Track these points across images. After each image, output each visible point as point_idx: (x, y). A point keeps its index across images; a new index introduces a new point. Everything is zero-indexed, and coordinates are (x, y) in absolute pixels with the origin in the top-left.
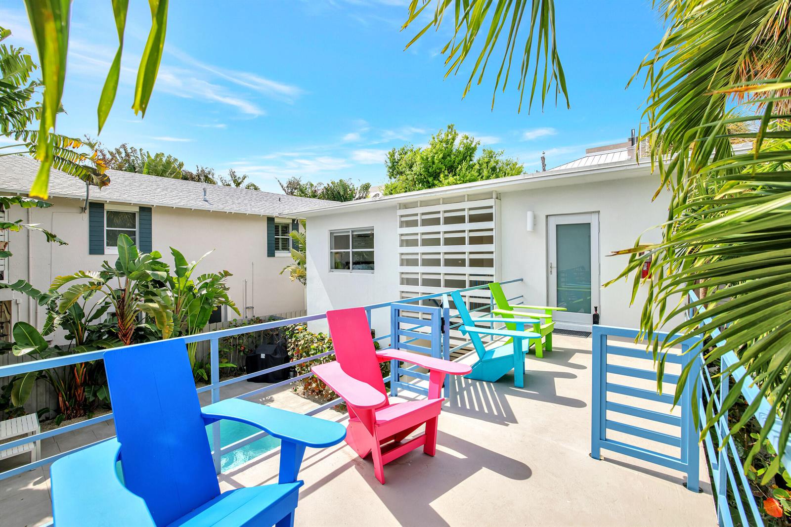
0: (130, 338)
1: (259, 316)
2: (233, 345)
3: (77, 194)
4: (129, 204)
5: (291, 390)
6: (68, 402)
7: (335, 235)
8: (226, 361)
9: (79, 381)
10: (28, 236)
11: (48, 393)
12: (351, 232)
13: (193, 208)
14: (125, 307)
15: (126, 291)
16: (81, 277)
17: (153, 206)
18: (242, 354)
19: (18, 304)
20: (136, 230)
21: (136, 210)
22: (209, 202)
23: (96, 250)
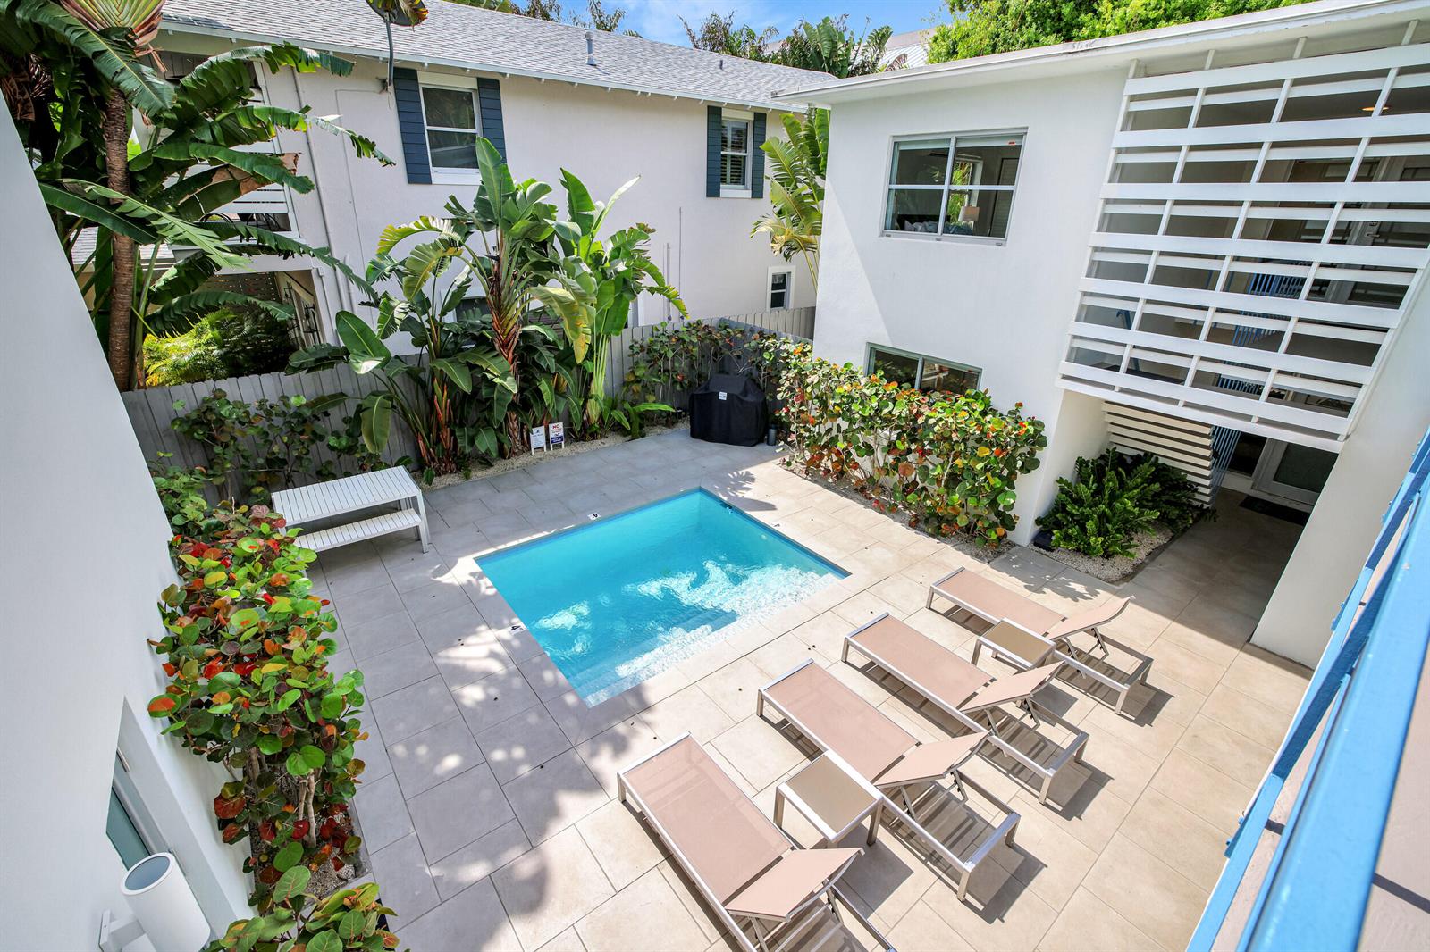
0: (512, 351)
1: (701, 318)
2: (665, 371)
3: (371, 47)
4: (462, 72)
5: (778, 461)
6: (434, 450)
7: (902, 148)
8: (654, 399)
9: (443, 417)
10: (308, 143)
11: (400, 433)
12: (953, 142)
13: (577, 81)
14: (503, 293)
15: (502, 261)
16: (425, 230)
17: (504, 75)
18: (678, 387)
19: (321, 277)
20: (477, 131)
21: (473, 85)
22: (600, 68)
23: (419, 173)
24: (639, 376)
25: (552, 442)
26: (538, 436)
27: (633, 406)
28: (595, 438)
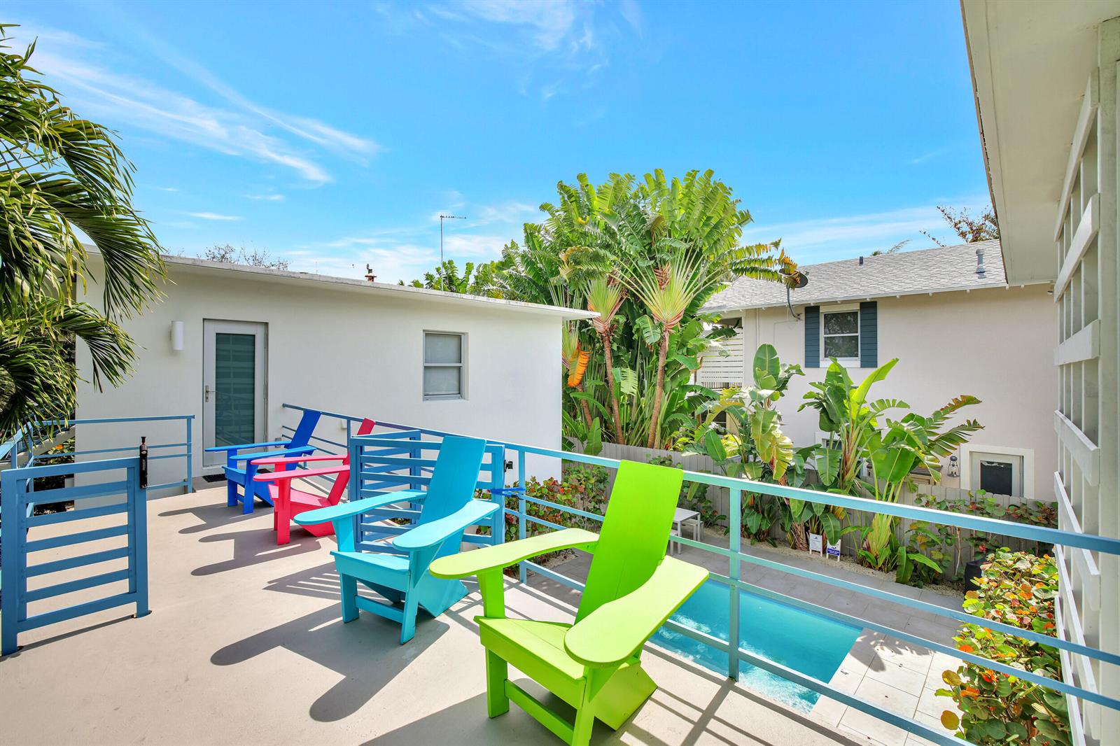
20: (859, 334)
21: (856, 307)
22: (985, 274)
23: (812, 361)
24: (919, 529)
25: (829, 552)
26: (816, 541)
27: (907, 552)
28: (870, 567)
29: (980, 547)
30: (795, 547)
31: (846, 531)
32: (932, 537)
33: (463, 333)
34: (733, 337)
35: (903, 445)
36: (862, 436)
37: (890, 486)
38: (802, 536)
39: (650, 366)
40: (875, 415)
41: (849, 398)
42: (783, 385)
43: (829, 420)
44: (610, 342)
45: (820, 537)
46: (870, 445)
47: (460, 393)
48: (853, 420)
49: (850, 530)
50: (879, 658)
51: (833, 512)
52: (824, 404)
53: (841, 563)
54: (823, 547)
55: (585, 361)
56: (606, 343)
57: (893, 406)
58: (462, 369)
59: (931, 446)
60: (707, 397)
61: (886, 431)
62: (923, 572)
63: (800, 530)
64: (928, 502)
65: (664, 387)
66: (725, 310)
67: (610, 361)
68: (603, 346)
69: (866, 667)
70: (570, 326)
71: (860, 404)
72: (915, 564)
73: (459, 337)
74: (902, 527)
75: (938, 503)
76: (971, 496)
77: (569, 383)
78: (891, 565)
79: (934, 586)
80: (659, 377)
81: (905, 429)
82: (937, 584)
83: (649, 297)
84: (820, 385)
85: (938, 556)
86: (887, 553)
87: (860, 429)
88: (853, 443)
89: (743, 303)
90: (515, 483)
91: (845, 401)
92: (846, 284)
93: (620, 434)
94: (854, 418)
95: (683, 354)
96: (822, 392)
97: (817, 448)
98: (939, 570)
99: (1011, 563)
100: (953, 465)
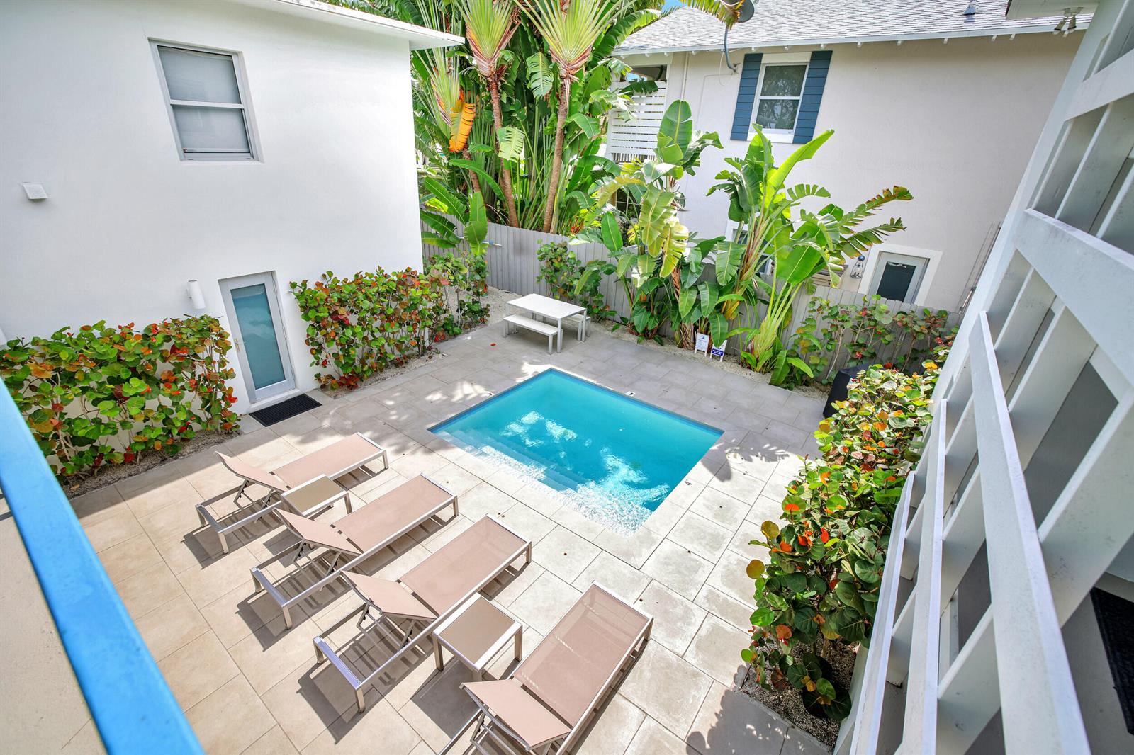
20: (800, 98)
21: (805, 58)
22: (975, 17)
23: (739, 133)
24: (805, 333)
25: (713, 352)
26: (702, 341)
27: (787, 356)
28: (750, 368)
29: (857, 354)
30: (681, 346)
31: (733, 334)
32: (816, 342)
33: (236, 53)
34: (654, 95)
35: (810, 243)
36: (771, 228)
37: (788, 286)
38: (690, 335)
39: (548, 128)
40: (790, 204)
41: (766, 181)
42: (691, 161)
43: (739, 210)
44: (499, 91)
45: (707, 338)
46: (777, 240)
47: (249, 152)
48: (765, 208)
49: (738, 332)
50: (728, 466)
51: (724, 313)
52: (737, 186)
53: (723, 363)
54: (709, 347)
55: (471, 117)
56: (494, 92)
57: (813, 194)
58: (246, 113)
59: (842, 245)
60: (611, 174)
61: (798, 224)
62: (797, 375)
63: (689, 329)
64: (821, 306)
65: (562, 157)
66: (646, 52)
67: (499, 119)
68: (490, 96)
69: (711, 475)
70: (450, 66)
71: (777, 189)
72: (792, 368)
73: (228, 58)
74: (790, 329)
75: (831, 308)
76: (865, 301)
77: (451, 147)
78: (769, 367)
79: (804, 387)
80: (557, 143)
81: (819, 223)
82: (807, 386)
83: (546, 23)
84: (735, 162)
85: (814, 360)
86: (768, 356)
87: (771, 221)
88: (759, 237)
89: (671, 43)
90: (357, 275)
91: (761, 184)
92: (802, 24)
93: (513, 214)
94: (767, 206)
95: (584, 113)
96: (737, 171)
97: (720, 241)
98: (811, 375)
99: (878, 381)
100: (859, 266)
